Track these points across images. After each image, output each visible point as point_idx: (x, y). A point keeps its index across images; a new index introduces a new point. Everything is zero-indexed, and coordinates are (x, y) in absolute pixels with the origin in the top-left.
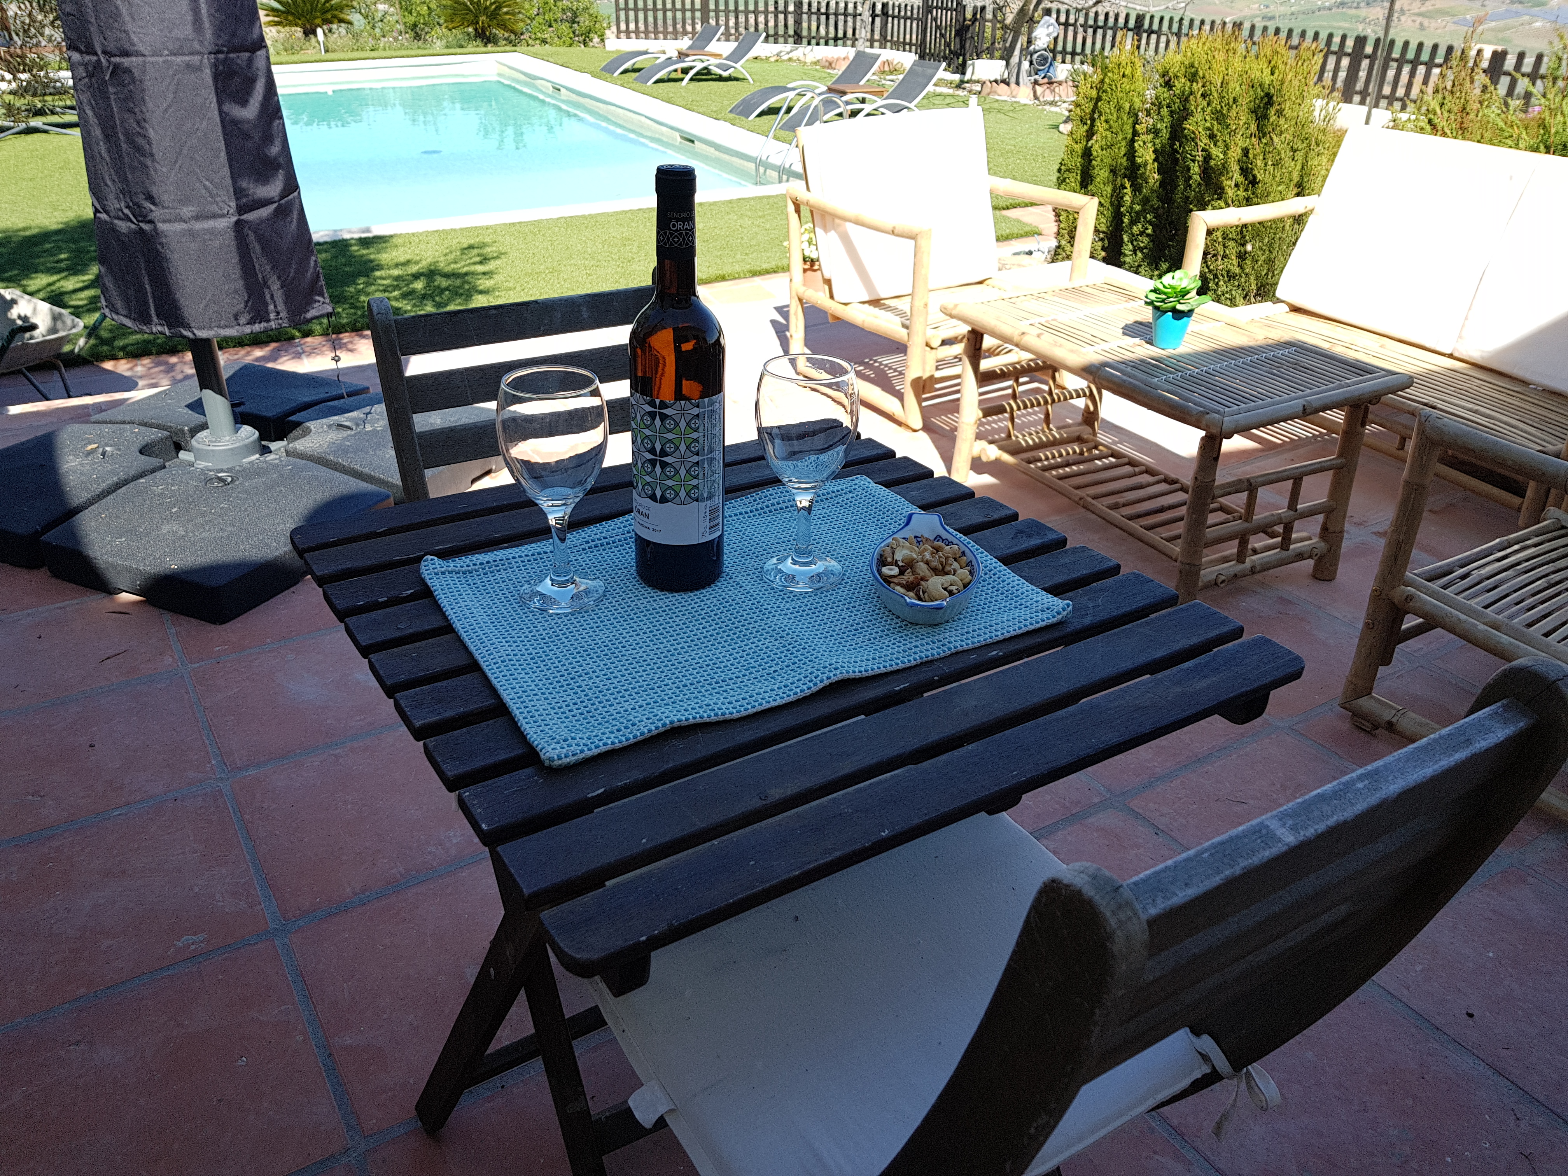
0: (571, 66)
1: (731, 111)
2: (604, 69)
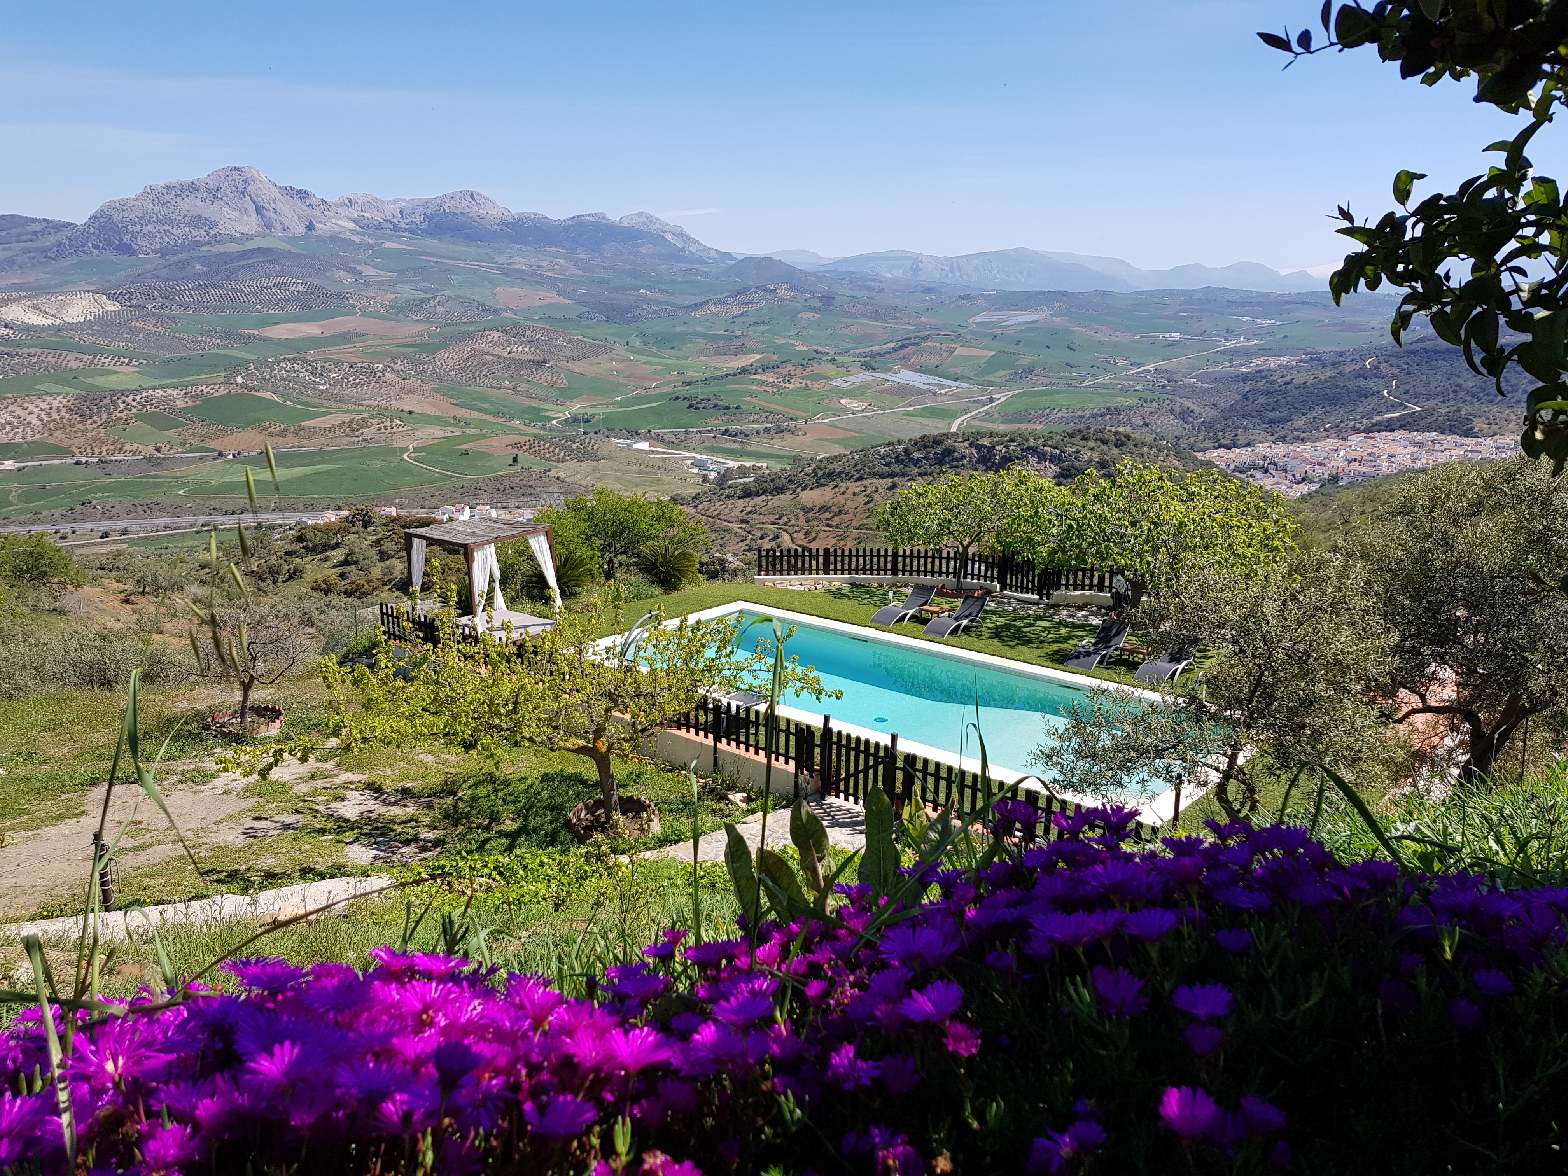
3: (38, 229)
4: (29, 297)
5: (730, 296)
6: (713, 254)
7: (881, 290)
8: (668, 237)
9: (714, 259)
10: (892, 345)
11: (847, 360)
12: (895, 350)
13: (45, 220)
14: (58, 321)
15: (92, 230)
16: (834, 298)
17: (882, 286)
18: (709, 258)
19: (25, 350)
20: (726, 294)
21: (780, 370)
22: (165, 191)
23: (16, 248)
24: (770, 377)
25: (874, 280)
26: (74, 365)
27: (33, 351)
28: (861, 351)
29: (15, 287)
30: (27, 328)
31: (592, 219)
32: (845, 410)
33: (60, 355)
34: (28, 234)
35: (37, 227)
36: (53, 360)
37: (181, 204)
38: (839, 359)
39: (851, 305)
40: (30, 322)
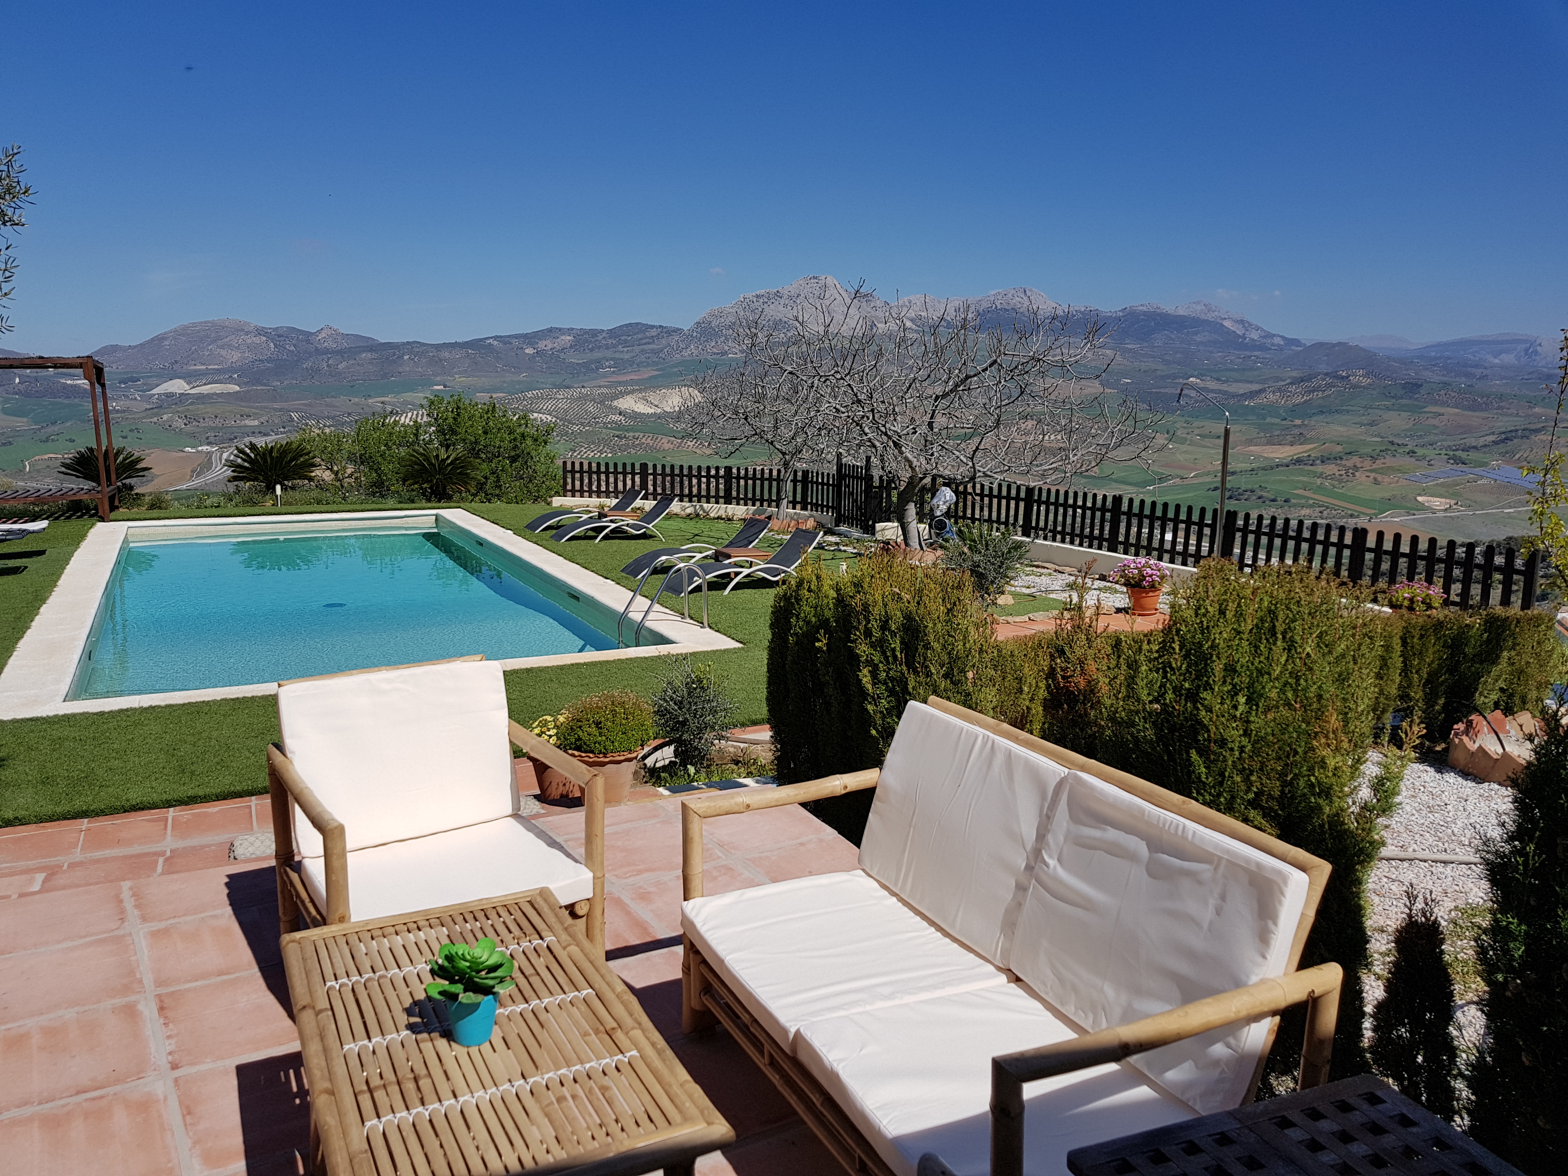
0: (500, 523)
1: (622, 571)
2: (528, 527)
3: (654, 334)
4: (640, 391)
5: (1291, 383)
6: (1277, 340)
7: (1483, 377)
8: (1227, 323)
9: (1279, 345)
10: (1492, 438)
11: (1430, 452)
12: (1495, 443)
13: (660, 326)
14: (659, 411)
15: (695, 334)
16: (1421, 385)
17: (1485, 372)
18: (1273, 345)
19: (631, 434)
20: (1289, 381)
21: (1344, 462)
22: (755, 299)
23: (637, 349)
24: (1330, 469)
25: (1476, 366)
26: (667, 446)
27: (637, 434)
28: (1451, 443)
29: (632, 382)
30: (635, 416)
31: (1145, 309)
32: (1422, 508)
33: (657, 438)
34: (647, 338)
35: (654, 332)
36: (651, 443)
37: (766, 310)
38: (1420, 452)
39: (1442, 392)
40: (639, 411)
